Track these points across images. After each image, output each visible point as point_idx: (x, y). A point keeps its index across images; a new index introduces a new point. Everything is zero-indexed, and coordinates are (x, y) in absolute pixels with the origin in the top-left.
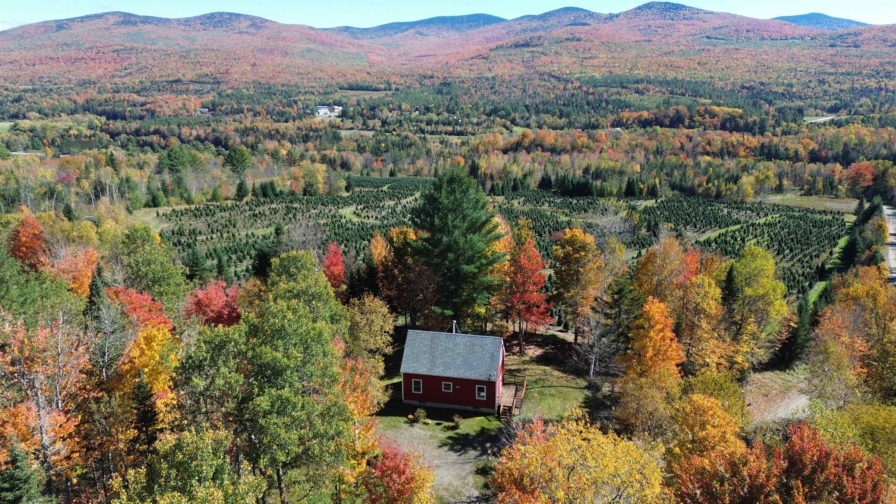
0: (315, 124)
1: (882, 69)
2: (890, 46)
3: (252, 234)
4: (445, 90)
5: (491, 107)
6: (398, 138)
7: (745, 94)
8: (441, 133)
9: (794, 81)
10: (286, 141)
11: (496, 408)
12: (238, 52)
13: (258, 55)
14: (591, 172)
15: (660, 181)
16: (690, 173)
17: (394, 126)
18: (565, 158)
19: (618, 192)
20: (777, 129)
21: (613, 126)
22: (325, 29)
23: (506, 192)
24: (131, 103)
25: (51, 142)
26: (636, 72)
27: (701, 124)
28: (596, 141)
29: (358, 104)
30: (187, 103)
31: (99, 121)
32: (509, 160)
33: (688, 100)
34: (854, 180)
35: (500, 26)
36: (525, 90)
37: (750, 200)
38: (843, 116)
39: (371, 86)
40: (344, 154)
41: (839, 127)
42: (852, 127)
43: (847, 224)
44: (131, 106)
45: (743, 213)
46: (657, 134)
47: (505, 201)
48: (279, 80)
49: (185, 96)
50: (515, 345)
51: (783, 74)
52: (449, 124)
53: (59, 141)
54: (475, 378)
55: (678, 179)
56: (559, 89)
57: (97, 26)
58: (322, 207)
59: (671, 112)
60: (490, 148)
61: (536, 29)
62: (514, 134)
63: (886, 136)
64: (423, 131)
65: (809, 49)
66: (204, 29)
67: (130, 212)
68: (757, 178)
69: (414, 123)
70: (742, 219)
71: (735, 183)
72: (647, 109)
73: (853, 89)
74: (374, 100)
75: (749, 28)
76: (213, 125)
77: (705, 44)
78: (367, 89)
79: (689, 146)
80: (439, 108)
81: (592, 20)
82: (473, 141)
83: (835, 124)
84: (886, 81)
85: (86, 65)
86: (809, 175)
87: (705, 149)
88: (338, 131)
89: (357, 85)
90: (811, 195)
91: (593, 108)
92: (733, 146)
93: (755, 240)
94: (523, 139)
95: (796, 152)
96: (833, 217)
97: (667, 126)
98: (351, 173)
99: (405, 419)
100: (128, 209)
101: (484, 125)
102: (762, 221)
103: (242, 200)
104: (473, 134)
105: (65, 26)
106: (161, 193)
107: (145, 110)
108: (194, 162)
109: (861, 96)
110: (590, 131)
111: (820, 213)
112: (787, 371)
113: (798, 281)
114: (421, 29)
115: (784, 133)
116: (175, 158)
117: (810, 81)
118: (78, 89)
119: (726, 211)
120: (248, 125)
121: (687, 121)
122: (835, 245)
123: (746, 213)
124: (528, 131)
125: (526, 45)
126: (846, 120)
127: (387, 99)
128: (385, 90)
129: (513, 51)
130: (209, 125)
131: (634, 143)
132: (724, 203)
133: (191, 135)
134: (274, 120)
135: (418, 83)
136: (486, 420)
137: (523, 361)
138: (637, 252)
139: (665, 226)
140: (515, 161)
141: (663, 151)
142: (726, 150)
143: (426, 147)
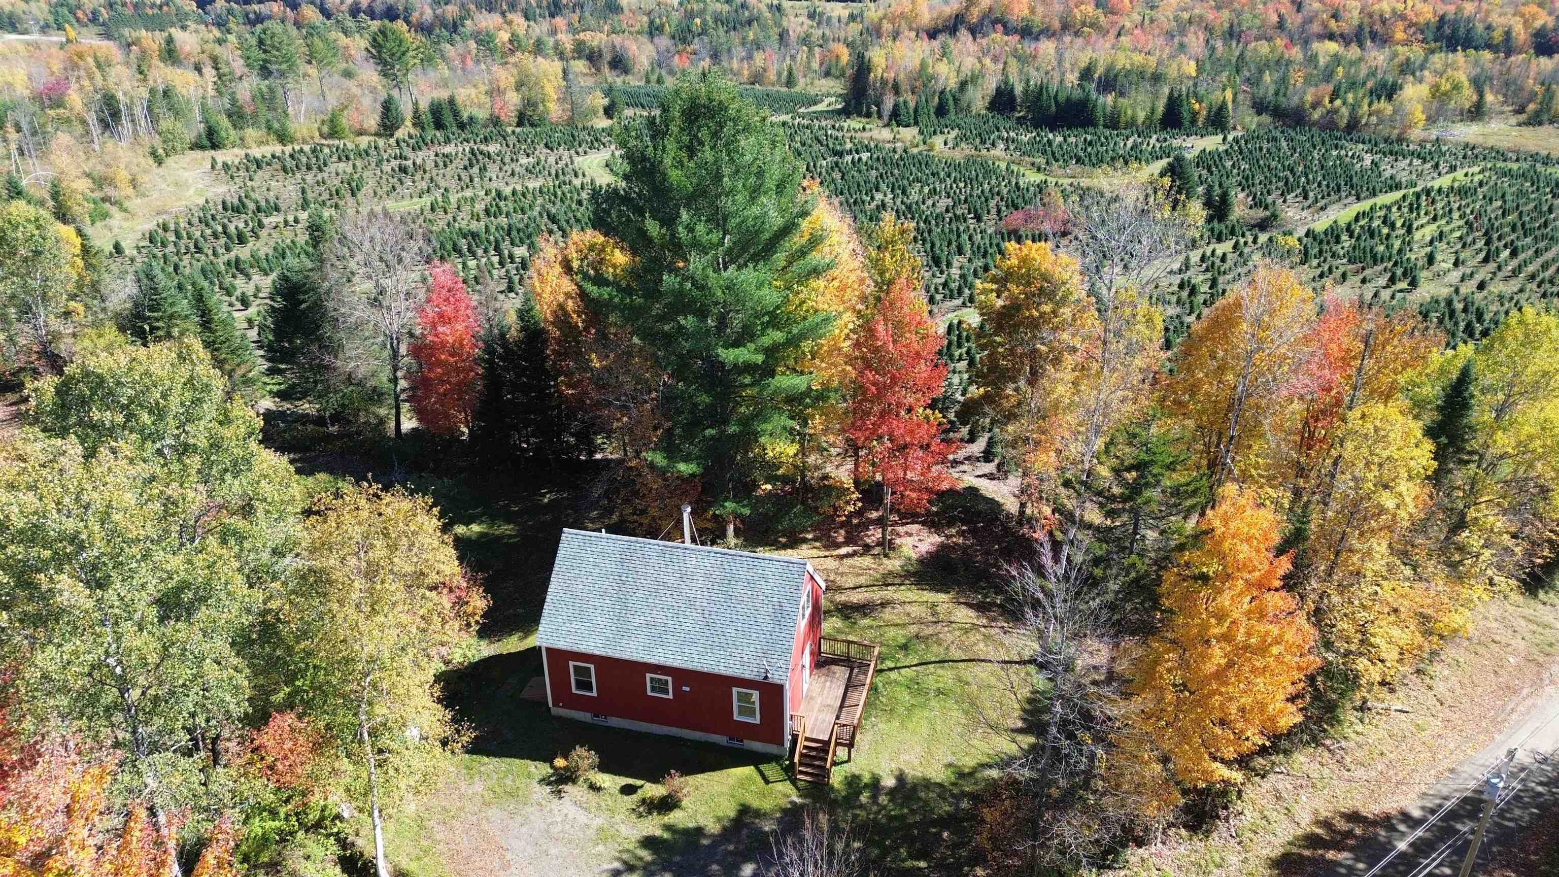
6: (727, 8)
10: (519, 14)
11: (787, 745)
14: (1096, 76)
15: (1235, 95)
16: (1297, 78)
18: (1047, 47)
19: (1147, 118)
23: (923, 119)
25: (90, 15)
28: (1112, 11)
32: (933, 51)
37: (1416, 134)
40: (617, 40)
47: (919, 138)
50: (871, 522)
53: (104, 14)
54: (729, 672)
55: (1271, 91)
60: (904, 27)
67: (159, 161)
68: (1435, 88)
70: (1403, 177)
71: (1390, 97)
79: (1294, 21)
82: (873, 12)
86: (1537, 81)
87: (1326, 27)
90: (1540, 124)
92: (1384, 22)
93: (1434, 227)
94: (967, 8)
95: (1508, 34)
98: (629, 78)
99: (544, 769)
100: (155, 155)
102: (1445, 182)
103: (392, 135)
116: (273, 47)
119: (1368, 159)
131: (1186, 16)
132: (1364, 142)
136: (759, 778)
137: (884, 576)
138: (1181, 258)
139: (1241, 195)
140: (945, 53)
141: (1242, 31)
142: (1367, 29)
143: (780, 26)
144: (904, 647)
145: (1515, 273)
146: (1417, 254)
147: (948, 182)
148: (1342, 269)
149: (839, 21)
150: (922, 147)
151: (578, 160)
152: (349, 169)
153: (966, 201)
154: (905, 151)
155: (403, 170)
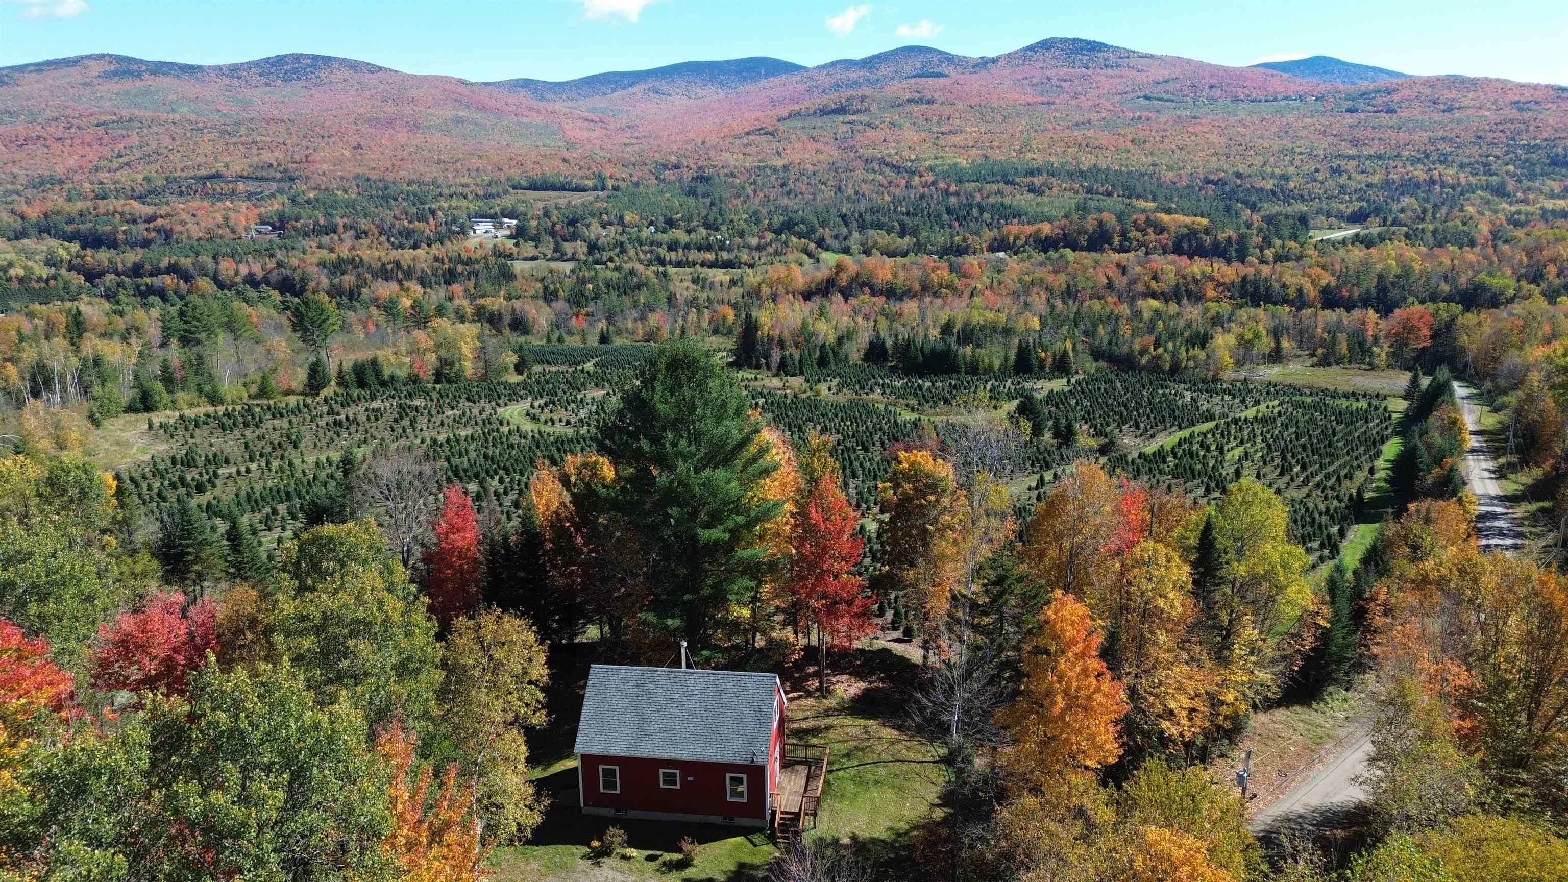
0: (467, 250)
1: (1433, 148)
2: (1443, 111)
3: (327, 459)
4: (701, 189)
5: (782, 218)
6: (616, 274)
7: (1210, 193)
8: (694, 264)
9: (1291, 170)
10: (415, 281)
11: (768, 818)
12: (327, 124)
13: (364, 129)
14: (955, 331)
15: (1074, 345)
16: (1125, 330)
17: (612, 254)
18: (910, 307)
19: (1001, 365)
20: (1267, 252)
21: (992, 249)
22: (487, 84)
23: (807, 369)
24: (128, 217)
26: (1029, 156)
27: (1141, 244)
28: (965, 275)
29: (547, 214)
30: (232, 215)
31: (66, 251)
32: (811, 312)
33: (1116, 203)
34: (1399, 341)
35: (795, 79)
36: (840, 189)
37: (1228, 375)
38: (1374, 228)
39: (570, 183)
40: (517, 304)
41: (1368, 247)
42: (1390, 247)
43: (1394, 415)
44: (127, 222)
45: (1217, 399)
46: (1068, 263)
47: (806, 386)
48: (403, 173)
49: (228, 203)
50: (810, 675)
51: (1272, 159)
52: (709, 248)
54: (724, 760)
55: (1105, 342)
56: (898, 186)
57: (68, 79)
58: (467, 404)
59: (1090, 224)
60: (781, 291)
61: (856, 84)
62: (821, 263)
63: (1447, 262)
64: (662, 262)
65: (1312, 117)
66: (266, 85)
67: (96, 423)
68: (1241, 337)
69: (646, 248)
70: (1217, 411)
71: (1203, 346)
72: (1050, 220)
73: (1387, 183)
74: (575, 207)
75: (1213, 81)
76: (279, 255)
77: (1141, 108)
78: (562, 188)
79: (1121, 282)
80: (690, 220)
81: (951, 68)
82: (752, 278)
83: (1361, 243)
84: (1441, 168)
85: (46, 150)
86: (1324, 329)
87: (1148, 287)
88: (509, 263)
89: (545, 181)
90: (1329, 365)
91: (957, 219)
92: (1196, 281)
93: (1241, 449)
94: (837, 273)
95: (1300, 291)
96: (1370, 404)
97: (1082, 249)
98: (529, 338)
99: (585, 850)
100: (92, 418)
101: (770, 250)
102: (1250, 413)
103: (317, 394)
104: (751, 266)
105: (6, 79)
106: (159, 386)
107: (154, 230)
108: (231, 326)
109: (1402, 194)
110: (953, 258)
111: (1346, 396)
112: (1314, 705)
113: (1320, 524)
114: (658, 84)
115: (1279, 258)
116: (194, 318)
117: (1317, 171)
118: (29, 193)
119: (1188, 396)
120: (345, 253)
121: (1117, 239)
122: (1378, 454)
123: (1222, 399)
124: (847, 260)
125: (841, 110)
126: (1379, 235)
127: (598, 205)
128: (595, 189)
129: (819, 122)
130: (272, 256)
131: (1028, 278)
132: (1185, 383)
133: (237, 273)
134: (393, 244)
135: (653, 178)
136: (748, 844)
137: (826, 711)
138: (1037, 476)
139: (1085, 427)
140: (822, 314)
141: (1078, 291)
142: (1183, 289)
143: (667, 290)
144: (848, 755)
145: (1305, 483)
146: (1228, 470)
147: (837, 421)
148: (1167, 482)
149: (721, 285)
150: (809, 393)
151: (500, 410)
152: (286, 425)
153: (853, 436)
154: (795, 396)
155: (338, 424)
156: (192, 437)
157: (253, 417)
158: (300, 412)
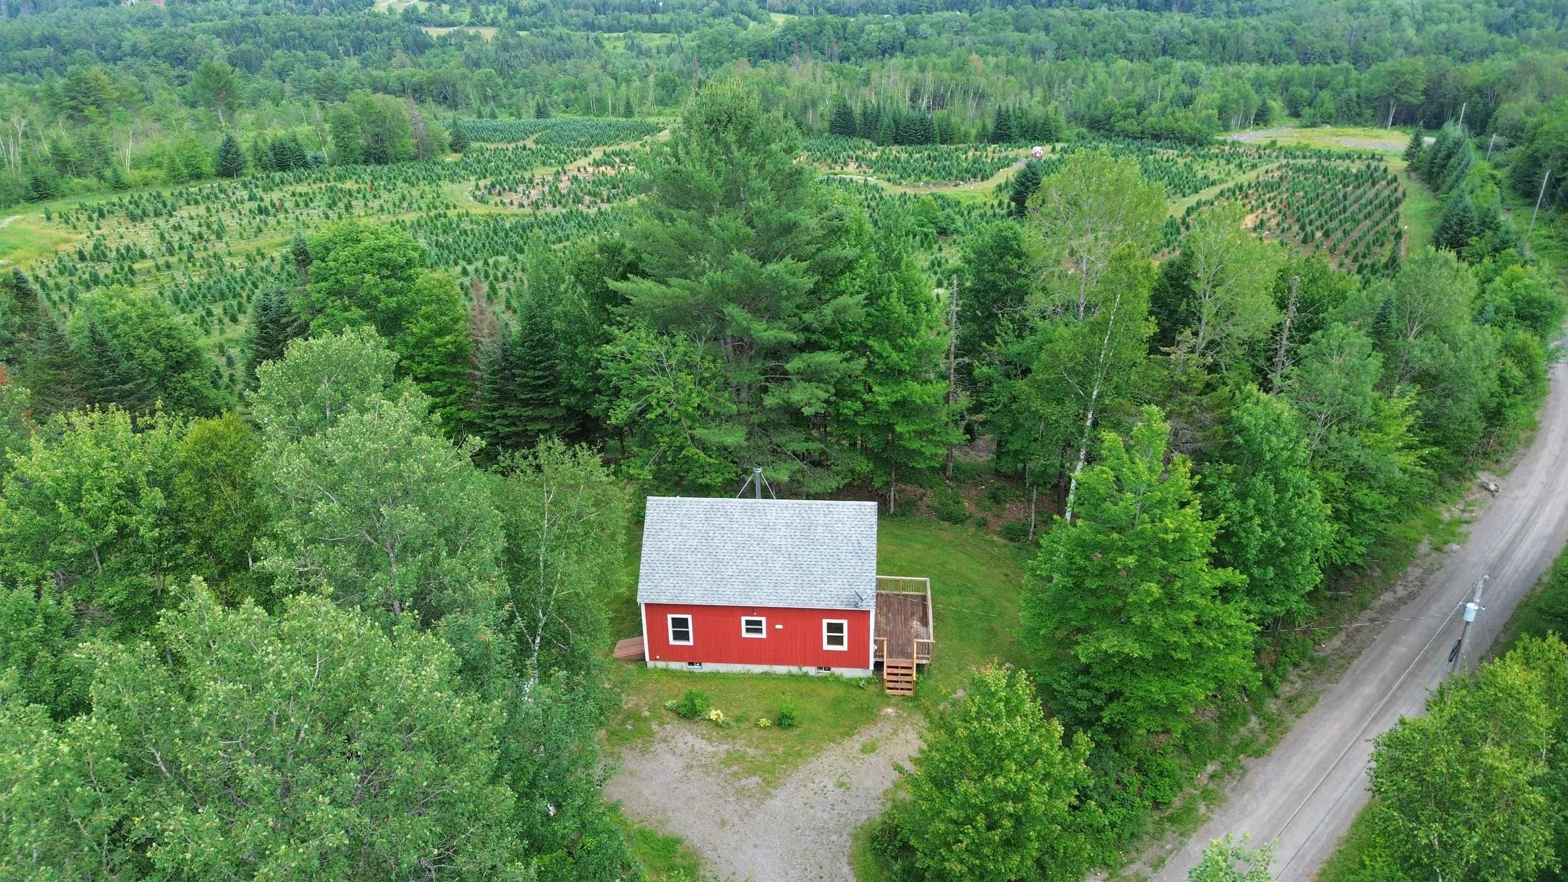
0: (375, 15)
3: (258, 251)
6: (543, 41)
8: (626, 28)
11: (872, 667)
15: (1056, 110)
17: (535, 18)
19: (979, 133)
21: (947, 7)
45: (1211, 165)
52: (641, 10)
55: (1084, 105)
58: (405, 186)
64: (591, 26)
70: (1215, 175)
76: (165, 23)
82: (691, 42)
88: (423, 29)
90: (1319, 125)
94: (785, 34)
96: (1368, 166)
98: (459, 113)
101: (708, 11)
102: (1251, 176)
104: (689, 30)
106: (52, 171)
110: (908, 18)
111: (1341, 157)
119: (1181, 162)
123: (1217, 165)
130: (157, 25)
145: (1332, 251)
149: (659, 51)
151: (443, 193)
152: (203, 213)
155: (263, 210)
156: (98, 228)
157: (165, 206)
158: (217, 197)
